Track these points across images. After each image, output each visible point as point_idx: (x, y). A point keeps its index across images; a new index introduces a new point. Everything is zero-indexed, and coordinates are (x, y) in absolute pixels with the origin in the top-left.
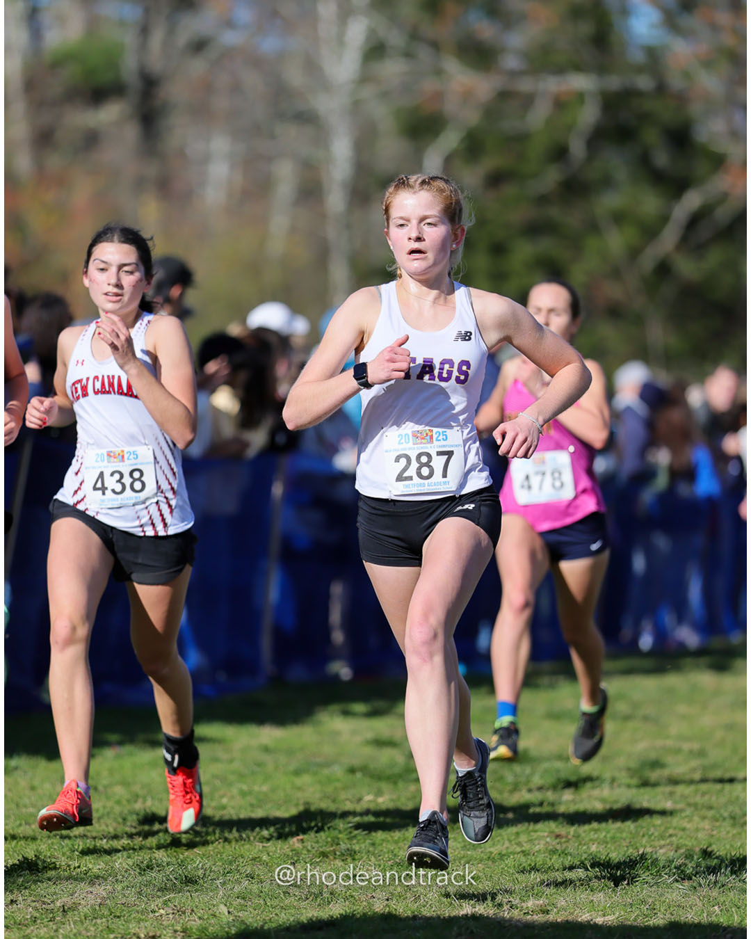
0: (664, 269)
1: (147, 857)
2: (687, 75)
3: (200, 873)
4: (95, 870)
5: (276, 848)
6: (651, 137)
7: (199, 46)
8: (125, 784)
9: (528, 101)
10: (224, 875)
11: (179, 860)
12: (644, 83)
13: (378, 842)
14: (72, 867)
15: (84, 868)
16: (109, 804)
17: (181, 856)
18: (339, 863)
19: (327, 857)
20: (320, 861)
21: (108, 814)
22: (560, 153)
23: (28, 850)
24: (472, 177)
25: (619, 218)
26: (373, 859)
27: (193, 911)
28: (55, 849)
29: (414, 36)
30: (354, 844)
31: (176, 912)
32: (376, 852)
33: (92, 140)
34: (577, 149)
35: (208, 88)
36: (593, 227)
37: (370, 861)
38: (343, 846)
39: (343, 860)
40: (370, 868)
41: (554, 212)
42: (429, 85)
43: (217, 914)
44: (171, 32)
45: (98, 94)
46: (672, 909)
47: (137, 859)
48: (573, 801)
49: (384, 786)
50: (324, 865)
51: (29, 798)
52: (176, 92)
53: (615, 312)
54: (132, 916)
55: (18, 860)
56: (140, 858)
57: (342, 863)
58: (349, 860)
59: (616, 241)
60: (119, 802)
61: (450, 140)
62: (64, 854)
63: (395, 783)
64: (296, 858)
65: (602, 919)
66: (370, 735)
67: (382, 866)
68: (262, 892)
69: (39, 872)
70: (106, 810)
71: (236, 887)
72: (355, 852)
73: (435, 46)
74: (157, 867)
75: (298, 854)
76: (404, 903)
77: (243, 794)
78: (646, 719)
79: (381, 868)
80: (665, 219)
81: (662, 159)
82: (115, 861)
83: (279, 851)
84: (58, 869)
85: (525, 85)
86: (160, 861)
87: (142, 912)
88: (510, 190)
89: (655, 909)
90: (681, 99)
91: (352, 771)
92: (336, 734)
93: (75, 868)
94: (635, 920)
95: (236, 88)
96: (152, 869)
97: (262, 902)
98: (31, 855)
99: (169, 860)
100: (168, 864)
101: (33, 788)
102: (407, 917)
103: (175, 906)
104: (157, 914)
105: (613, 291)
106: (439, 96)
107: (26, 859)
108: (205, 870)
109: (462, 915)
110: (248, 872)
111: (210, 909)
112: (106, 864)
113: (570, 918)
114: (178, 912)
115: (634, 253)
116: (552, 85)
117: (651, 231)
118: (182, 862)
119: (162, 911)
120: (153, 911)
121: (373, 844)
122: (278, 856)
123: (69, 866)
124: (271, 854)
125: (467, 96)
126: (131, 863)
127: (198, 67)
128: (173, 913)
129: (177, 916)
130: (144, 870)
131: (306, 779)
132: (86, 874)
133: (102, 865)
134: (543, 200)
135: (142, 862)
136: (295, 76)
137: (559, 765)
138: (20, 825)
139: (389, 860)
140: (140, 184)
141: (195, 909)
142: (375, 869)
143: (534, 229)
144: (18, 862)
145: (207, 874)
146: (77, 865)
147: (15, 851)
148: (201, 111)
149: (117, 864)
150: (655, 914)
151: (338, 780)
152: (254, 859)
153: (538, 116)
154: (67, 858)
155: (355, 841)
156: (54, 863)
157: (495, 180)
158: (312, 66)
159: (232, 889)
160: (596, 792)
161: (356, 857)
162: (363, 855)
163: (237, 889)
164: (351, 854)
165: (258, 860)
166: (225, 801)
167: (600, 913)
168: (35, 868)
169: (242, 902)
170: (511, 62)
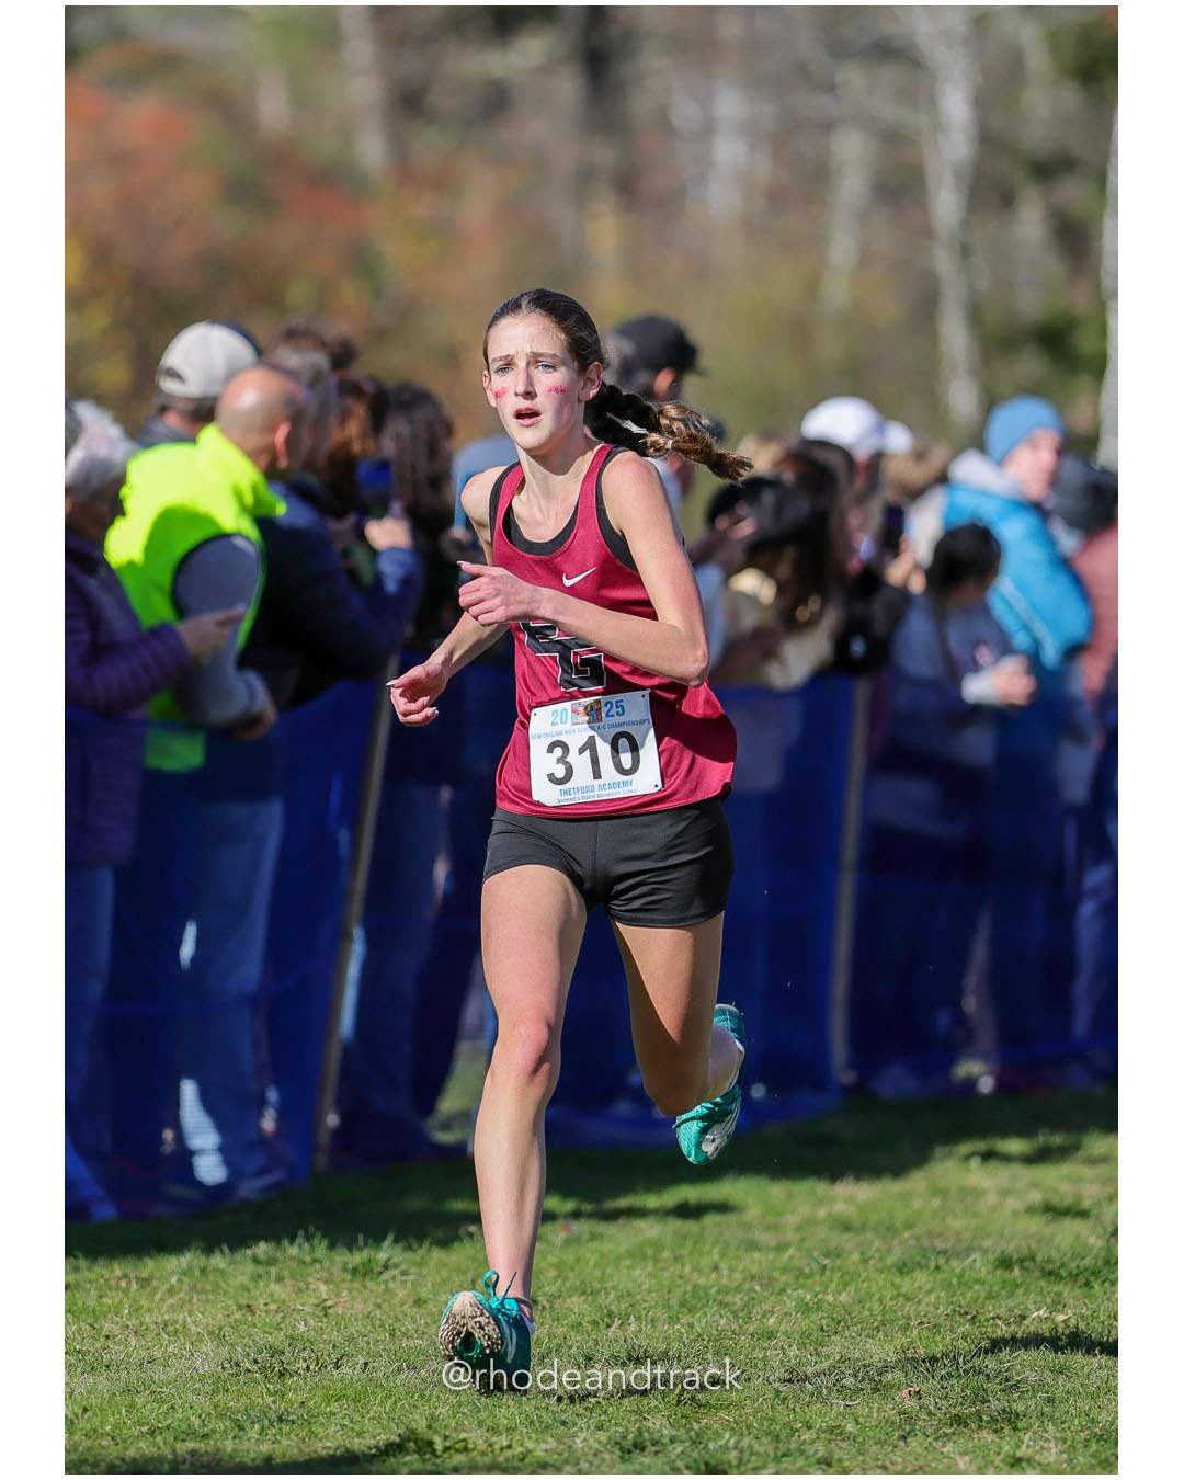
1: (633, 1428)
4: (539, 1453)
5: (871, 1408)
8: (588, 1292)
11: (692, 1433)
13: (1059, 1395)
14: (497, 1447)
15: (520, 1449)
16: (561, 1330)
17: (696, 1426)
18: (987, 1436)
19: (966, 1425)
20: (954, 1434)
21: (559, 1346)
23: (417, 1417)
26: (1051, 1428)
28: (464, 1414)
30: (1014, 1401)
32: (1057, 1414)
33: (497, 100)
37: (1047, 1432)
38: (995, 1405)
39: (996, 1431)
40: (1046, 1445)
47: (616, 1432)
49: (1065, 1290)
50: (961, 1441)
51: (414, 1320)
55: (400, 1435)
56: (620, 1429)
57: (994, 1437)
58: (1007, 1431)
60: (577, 1326)
63: (1087, 1284)
64: (907, 1428)
66: (1036, 1197)
67: (1069, 1442)
69: (437, 1457)
70: (554, 1342)
72: (1018, 1416)
74: (653, 1445)
75: (911, 1419)
77: (805, 1309)
79: (1066, 1446)
82: (575, 1436)
83: (875, 1415)
84: (473, 1450)
86: (657, 1436)
91: (1005, 1263)
92: (978, 1193)
93: (502, 1449)
96: (643, 1449)
98: (420, 1424)
99: (674, 1432)
100: (672, 1440)
101: (419, 1302)
107: (413, 1432)
108: (742, 1451)
110: (820, 1454)
112: (559, 1441)
118: (698, 1435)
121: (1051, 1400)
122: (873, 1423)
123: (491, 1445)
124: (861, 1420)
126: (604, 1439)
130: (629, 1452)
131: (921, 1278)
132: (522, 1460)
133: (552, 1444)
135: (625, 1437)
138: (400, 1370)
139: (1081, 1431)
140: (585, 183)
142: (1056, 1445)
144: (397, 1440)
145: (745, 1459)
146: (505, 1443)
147: (390, 1418)
148: (699, 46)
149: (578, 1441)
151: (979, 1281)
152: (831, 1430)
154: (487, 1431)
155: (1016, 1396)
156: (464, 1440)
161: (1020, 1425)
162: (1032, 1420)
164: (1009, 1420)
165: (838, 1431)
168: (429, 1449)
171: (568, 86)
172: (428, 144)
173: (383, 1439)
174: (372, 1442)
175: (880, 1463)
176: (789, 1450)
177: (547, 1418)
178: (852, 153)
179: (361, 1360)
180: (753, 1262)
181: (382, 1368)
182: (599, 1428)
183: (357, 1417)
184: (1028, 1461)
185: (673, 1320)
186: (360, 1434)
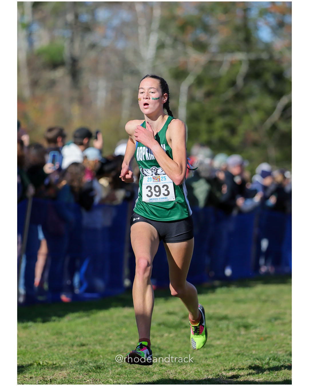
0: (274, 127)
2: (281, 53)
3: (103, 365)
4: (62, 365)
6: (268, 77)
7: (93, 46)
8: (73, 331)
9: (220, 64)
10: (112, 366)
11: (94, 361)
12: (264, 56)
15: (58, 364)
17: (95, 359)
22: (233, 84)
24: (199, 93)
25: (257, 108)
27: (100, 380)
28: (46, 357)
29: (176, 40)
31: (93, 380)
33: (53, 83)
34: (240, 82)
35: (97, 62)
36: (246, 112)
41: (231, 106)
42: (182, 59)
43: (109, 381)
44: (82, 40)
45: (55, 65)
46: (285, 375)
48: (245, 335)
49: (172, 330)
52: (85, 64)
53: (255, 144)
54: (77, 382)
59: (256, 117)
60: (70, 339)
61: (190, 80)
62: (50, 359)
63: (176, 329)
65: (258, 380)
66: (166, 310)
68: (126, 372)
71: (116, 370)
73: (184, 44)
74: (86, 363)
76: (181, 375)
77: (118, 334)
78: (273, 302)
80: (274, 108)
81: (272, 84)
82: (69, 362)
85: (219, 58)
87: (81, 381)
88: (213, 98)
89: (278, 375)
90: (279, 62)
91: (159, 324)
93: (54, 364)
94: (271, 380)
95: (108, 62)
97: (126, 376)
98: (37, 359)
100: (90, 362)
101: (37, 334)
102: (183, 380)
103: (93, 378)
104: (86, 382)
105: (255, 136)
106: (186, 63)
107: (36, 361)
109: (204, 379)
111: (106, 379)
113: (245, 379)
114: (94, 380)
115: (263, 121)
116: (229, 58)
117: (269, 113)
119: (88, 380)
120: (85, 381)
125: (196, 63)
127: (93, 54)
128: (92, 381)
129: (94, 382)
133: (64, 363)
134: (227, 102)
136: (130, 57)
137: (239, 320)
140: (72, 100)
141: (101, 379)
143: (224, 113)
145: (105, 366)
147: (31, 358)
148: (95, 71)
150: (279, 377)
153: (224, 70)
157: (209, 94)
158: (136, 52)
159: (115, 371)
160: (254, 331)
163: (117, 371)
166: (111, 337)
167: (257, 377)
169: (119, 376)
170: (213, 49)
171: (68, 80)
172: (39, 92)
173: (30, 363)
174: (27, 363)
175: (133, 366)
176: (114, 363)
177: (64, 358)
178: (127, 94)
179: (25, 346)
180: (107, 325)
181: (29, 348)
182: (75, 359)
183: (24, 358)
184: (164, 365)
185: (90, 337)
186: (24, 361)
